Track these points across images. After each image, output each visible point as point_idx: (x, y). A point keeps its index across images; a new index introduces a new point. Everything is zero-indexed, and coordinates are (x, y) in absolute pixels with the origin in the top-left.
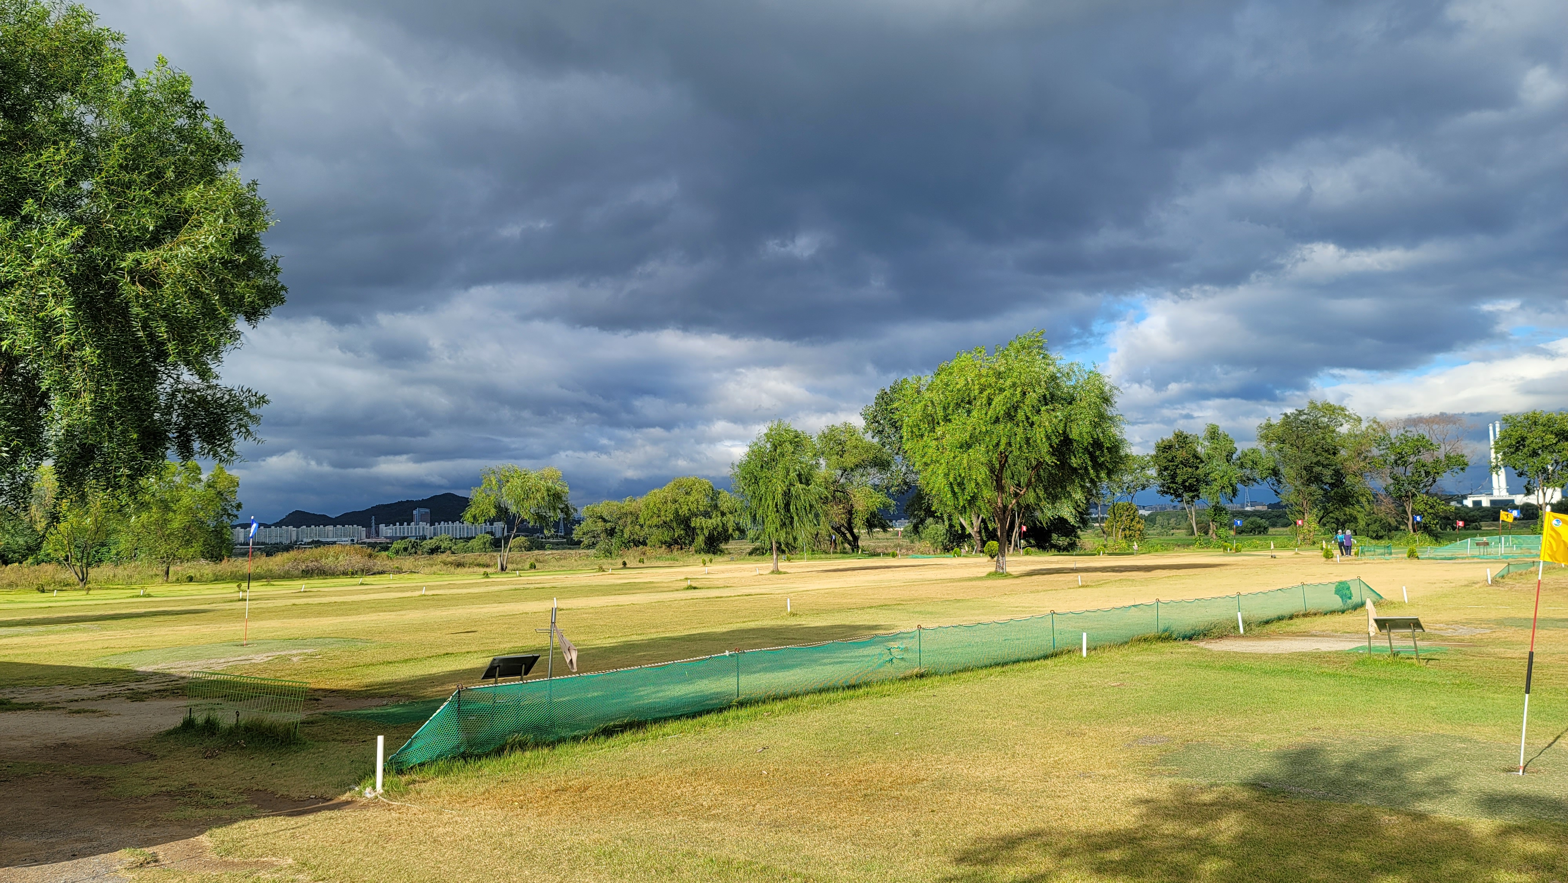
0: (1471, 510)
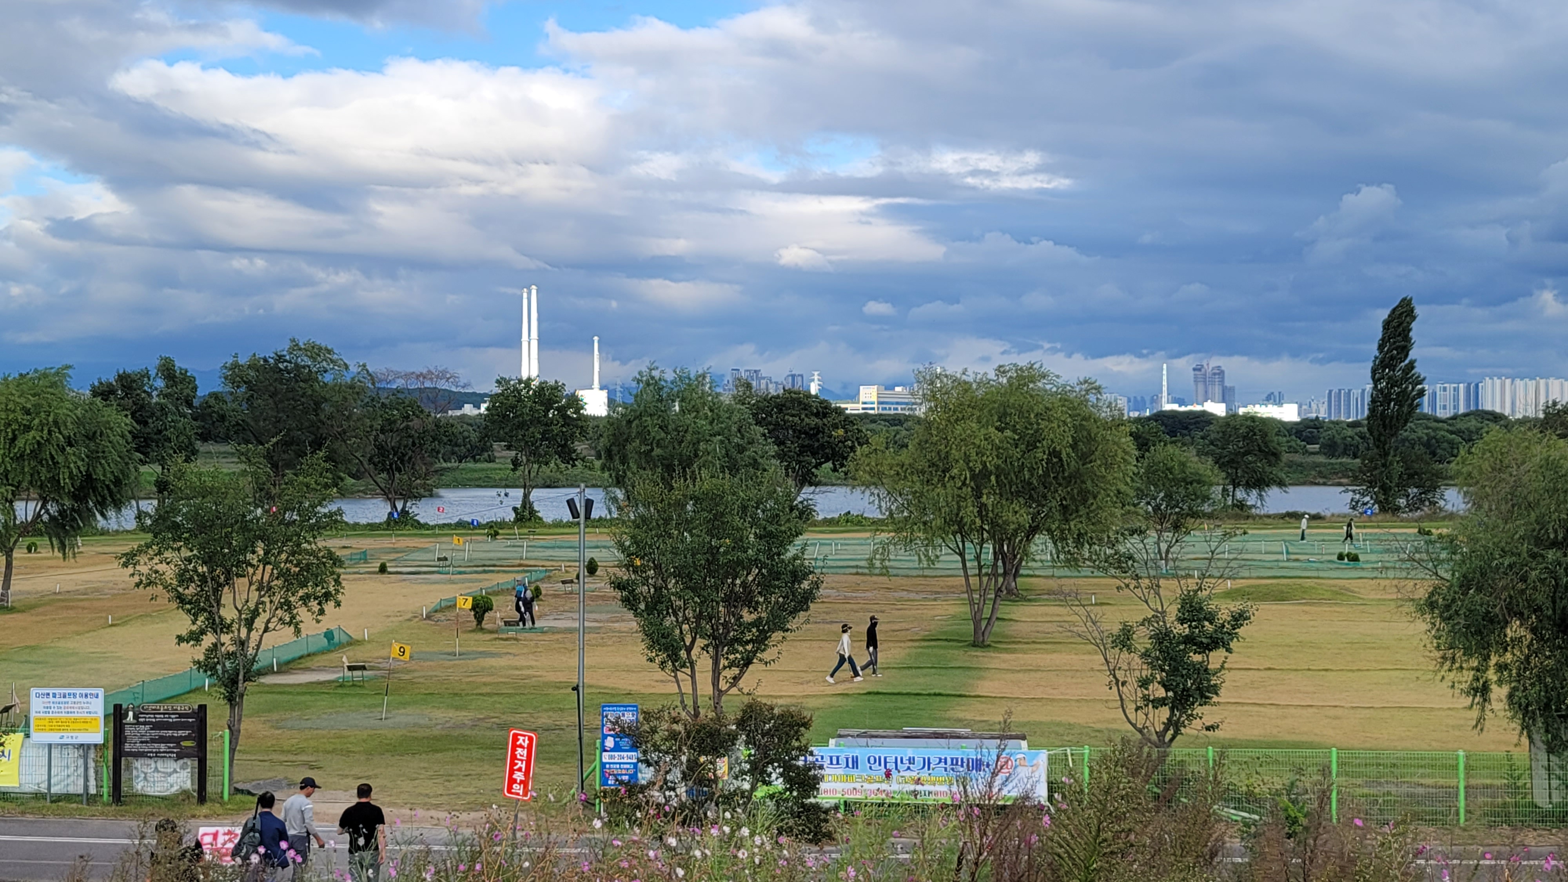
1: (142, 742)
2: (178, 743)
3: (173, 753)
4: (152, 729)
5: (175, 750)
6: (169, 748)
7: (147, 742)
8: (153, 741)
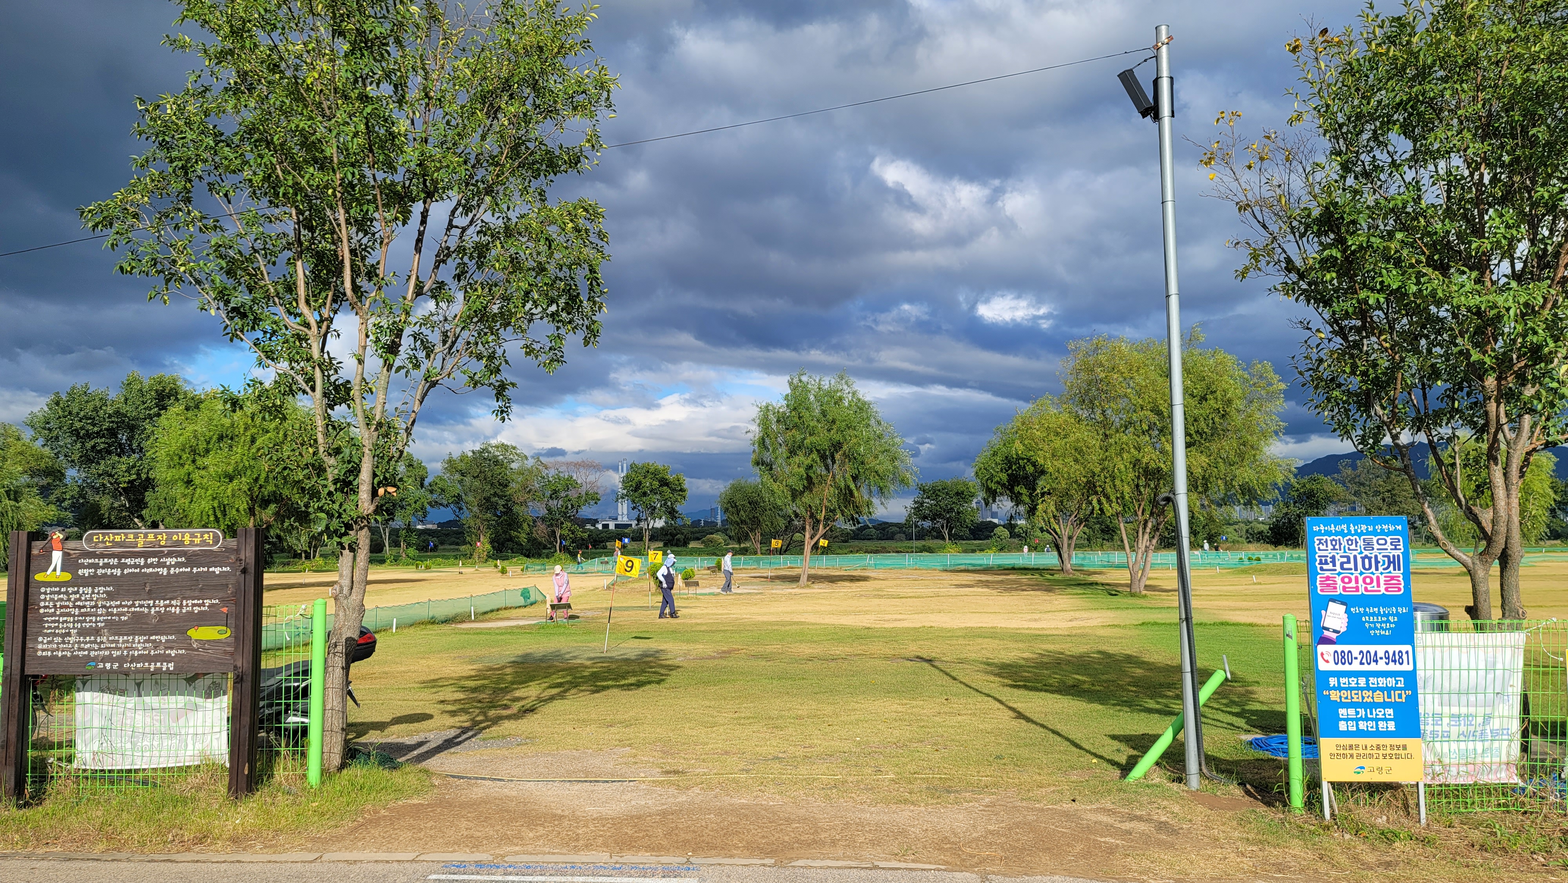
0: (601, 532)
1: (82, 632)
2: (182, 632)
3: (167, 659)
4: (110, 596)
5: (173, 653)
6: (156, 645)
7: (97, 632)
8: (116, 628)
